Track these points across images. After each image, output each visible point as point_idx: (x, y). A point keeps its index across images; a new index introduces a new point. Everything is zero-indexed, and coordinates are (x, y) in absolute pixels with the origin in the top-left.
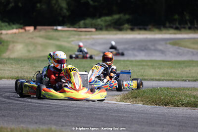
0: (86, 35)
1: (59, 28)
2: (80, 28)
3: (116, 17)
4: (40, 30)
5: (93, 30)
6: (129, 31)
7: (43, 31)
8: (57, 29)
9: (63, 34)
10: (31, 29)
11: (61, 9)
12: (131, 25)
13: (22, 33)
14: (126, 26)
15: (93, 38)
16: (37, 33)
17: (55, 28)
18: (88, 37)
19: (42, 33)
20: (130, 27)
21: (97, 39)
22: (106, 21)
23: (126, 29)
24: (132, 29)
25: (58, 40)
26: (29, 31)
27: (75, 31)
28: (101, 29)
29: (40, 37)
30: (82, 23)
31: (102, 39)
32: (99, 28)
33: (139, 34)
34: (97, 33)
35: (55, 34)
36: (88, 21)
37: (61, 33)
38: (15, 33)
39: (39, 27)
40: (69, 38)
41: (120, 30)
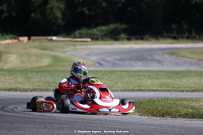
0: (82, 45)
1: (54, 38)
2: (75, 38)
3: (112, 26)
4: (34, 41)
5: (89, 40)
6: (126, 41)
7: (37, 41)
8: (51, 39)
9: (58, 44)
10: (25, 39)
11: (56, 18)
12: (128, 35)
13: (15, 43)
14: (123, 35)
15: (89, 49)
16: (31, 44)
17: (50, 38)
18: (83, 47)
19: (37, 43)
20: (126, 36)
21: (93, 49)
22: (102, 31)
23: (123, 39)
24: (129, 39)
25: (53, 50)
26: (23, 41)
27: (70, 41)
28: (97, 39)
29: (34, 47)
30: (77, 32)
31: (98, 49)
32: (95, 38)
33: (136, 44)
34: (93, 43)
35: (50, 44)
36: (84, 31)
37: (55, 44)
38: (9, 44)
39: (33, 38)
40: (63, 48)
41: (117, 39)
